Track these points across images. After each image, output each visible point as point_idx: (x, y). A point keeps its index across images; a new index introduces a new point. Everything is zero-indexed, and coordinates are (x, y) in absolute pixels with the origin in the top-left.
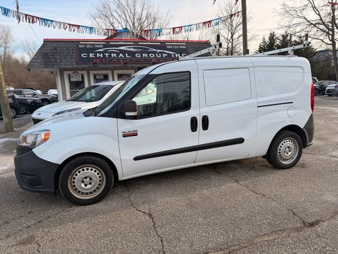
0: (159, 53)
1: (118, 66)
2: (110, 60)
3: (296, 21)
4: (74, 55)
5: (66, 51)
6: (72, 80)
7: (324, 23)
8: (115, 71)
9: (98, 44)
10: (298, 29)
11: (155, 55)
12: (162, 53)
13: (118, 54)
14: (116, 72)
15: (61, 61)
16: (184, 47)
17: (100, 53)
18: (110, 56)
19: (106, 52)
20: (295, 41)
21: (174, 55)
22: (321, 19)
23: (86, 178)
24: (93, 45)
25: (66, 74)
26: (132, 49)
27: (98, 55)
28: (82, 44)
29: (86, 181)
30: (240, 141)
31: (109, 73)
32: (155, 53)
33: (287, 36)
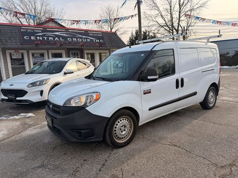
0: (84, 38)
1: (55, 47)
2: (48, 42)
3: (152, 23)
4: (17, 37)
5: (10, 34)
6: (13, 58)
7: (167, 26)
8: (49, 51)
9: (37, 30)
10: (153, 28)
11: (82, 40)
12: (87, 39)
13: (54, 38)
14: (51, 52)
15: (6, 42)
16: (101, 35)
17: (40, 36)
18: (48, 39)
19: (44, 35)
20: (151, 36)
21: (95, 40)
22: (166, 23)
23: (122, 126)
24: (33, 30)
25: (8, 52)
26: (64, 35)
27: (38, 38)
28: (24, 29)
29: (122, 128)
30: (195, 94)
31: (45, 52)
32: (81, 38)
33: (146, 32)
